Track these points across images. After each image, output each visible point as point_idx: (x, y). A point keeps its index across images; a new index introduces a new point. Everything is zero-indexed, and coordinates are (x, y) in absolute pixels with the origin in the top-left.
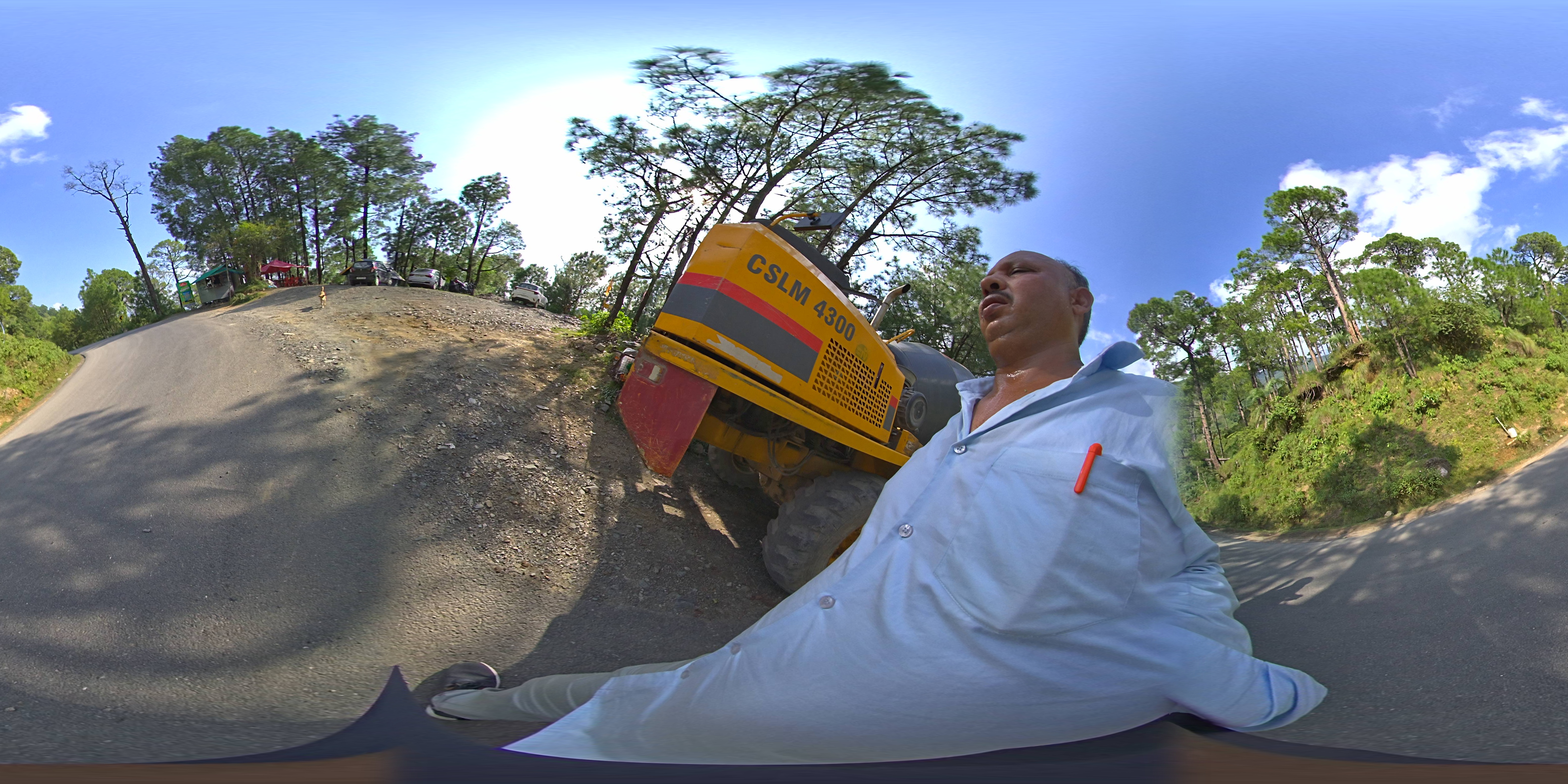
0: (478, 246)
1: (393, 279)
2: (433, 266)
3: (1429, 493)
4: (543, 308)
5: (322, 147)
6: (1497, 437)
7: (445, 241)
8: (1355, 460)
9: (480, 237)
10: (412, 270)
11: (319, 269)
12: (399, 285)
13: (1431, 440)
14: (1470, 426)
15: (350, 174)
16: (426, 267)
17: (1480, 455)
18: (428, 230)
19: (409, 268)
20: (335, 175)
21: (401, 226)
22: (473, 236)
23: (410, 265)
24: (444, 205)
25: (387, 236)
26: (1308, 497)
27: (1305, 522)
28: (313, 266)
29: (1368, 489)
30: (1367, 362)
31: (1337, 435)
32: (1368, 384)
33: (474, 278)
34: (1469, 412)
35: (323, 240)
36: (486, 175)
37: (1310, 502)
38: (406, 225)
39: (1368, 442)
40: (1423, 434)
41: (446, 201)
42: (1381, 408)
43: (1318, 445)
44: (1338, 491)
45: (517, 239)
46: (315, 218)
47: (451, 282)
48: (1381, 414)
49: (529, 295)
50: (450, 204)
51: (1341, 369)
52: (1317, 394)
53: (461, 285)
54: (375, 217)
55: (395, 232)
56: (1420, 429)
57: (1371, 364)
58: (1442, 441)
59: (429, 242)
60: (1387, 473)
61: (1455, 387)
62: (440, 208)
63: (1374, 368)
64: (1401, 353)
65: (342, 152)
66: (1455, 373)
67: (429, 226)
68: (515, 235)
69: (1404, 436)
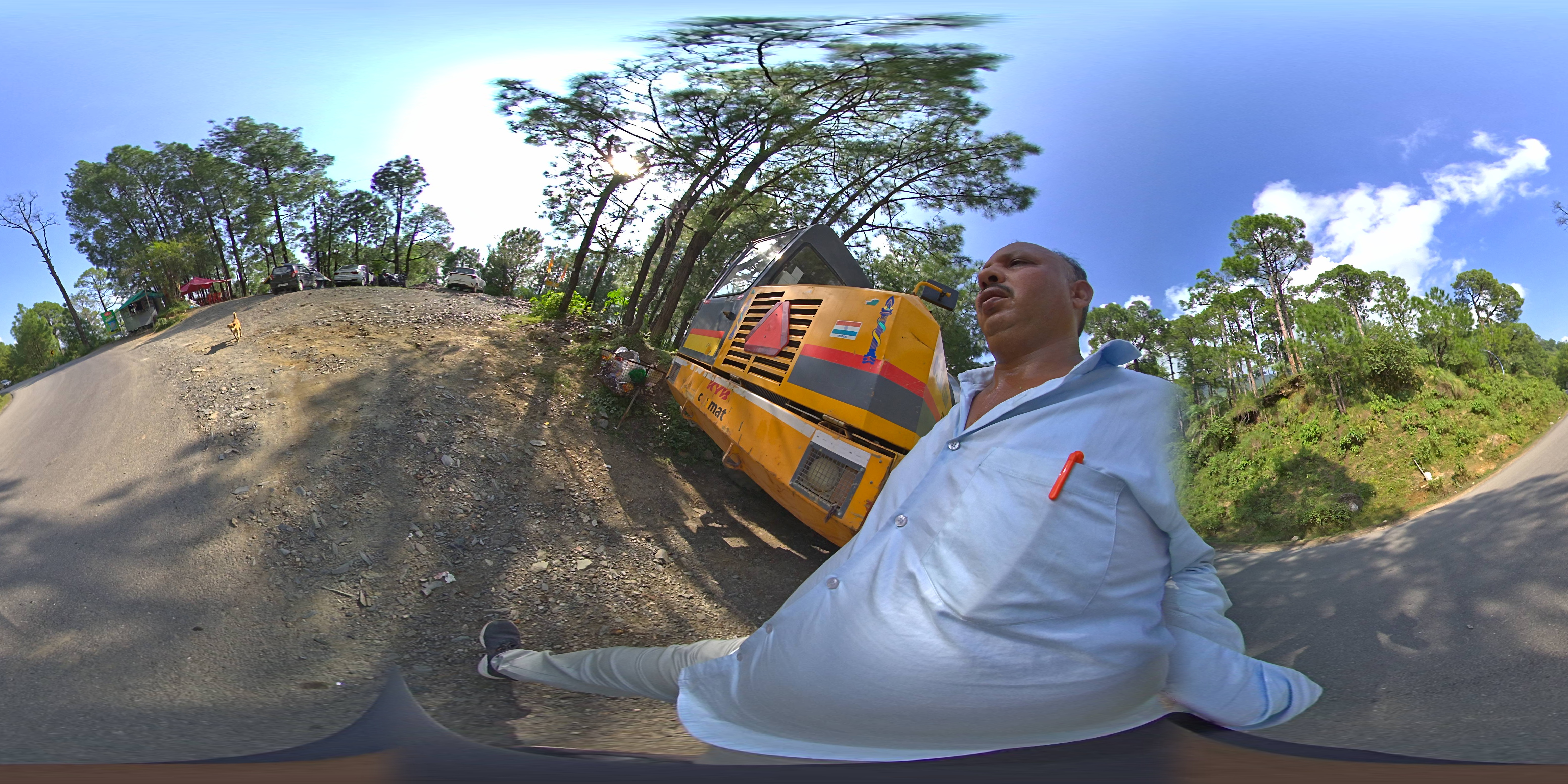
0: (401, 234)
1: (317, 281)
2: (358, 262)
3: (1336, 525)
4: (481, 292)
5: (215, 156)
6: (1413, 479)
7: (365, 233)
8: (1276, 486)
9: (402, 225)
10: (336, 269)
11: (242, 282)
12: (325, 286)
13: (1350, 474)
14: (1389, 466)
15: (251, 178)
16: (350, 263)
17: (1393, 495)
18: (345, 225)
19: (332, 267)
20: (237, 182)
21: (316, 224)
22: (395, 225)
23: (333, 263)
24: (356, 196)
25: (304, 236)
26: (1228, 512)
27: (1220, 535)
28: (235, 278)
29: (1282, 513)
30: (1302, 393)
31: (1265, 459)
32: (1300, 415)
33: (403, 269)
34: (1391, 452)
35: (241, 250)
36: (395, 159)
37: (1229, 517)
38: (321, 223)
39: (1292, 471)
40: (1344, 469)
41: (357, 192)
42: (1309, 439)
43: (1246, 466)
44: (1254, 512)
45: (443, 222)
46: (229, 228)
47: (380, 276)
48: (1308, 445)
49: (466, 280)
50: (362, 195)
51: (1278, 397)
52: (1251, 418)
53: (391, 278)
54: (287, 219)
55: (311, 231)
56: (1342, 464)
57: (1306, 396)
58: (1360, 478)
59: (348, 236)
60: (1304, 500)
61: (1381, 426)
62: (353, 200)
63: (1308, 400)
64: (1334, 389)
65: (236, 156)
66: (1383, 412)
67: (345, 220)
68: (440, 218)
69: (1326, 469)
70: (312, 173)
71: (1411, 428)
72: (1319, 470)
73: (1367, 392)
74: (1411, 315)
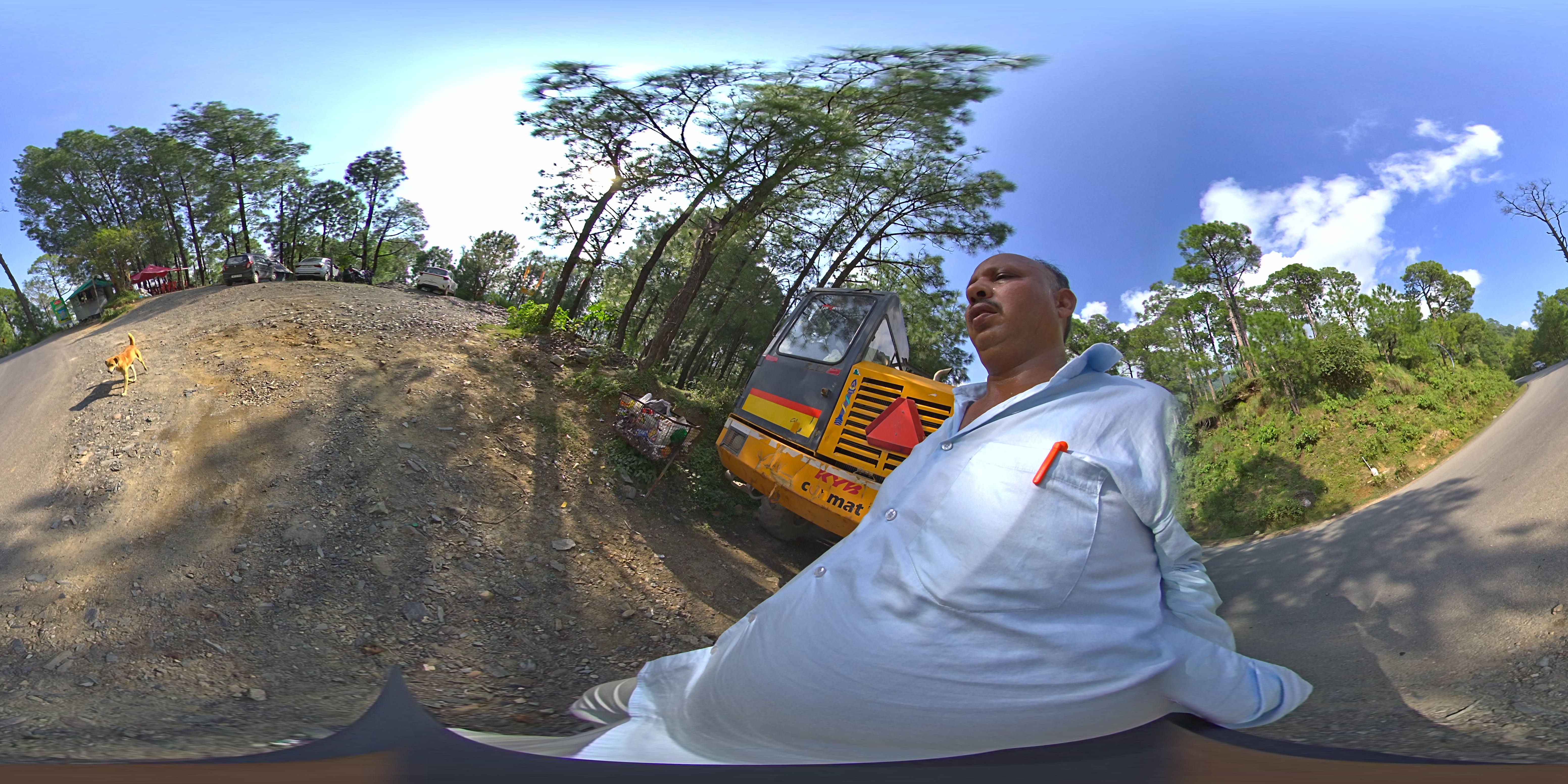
0: (372, 229)
1: (277, 273)
2: (323, 255)
3: (1292, 519)
4: (453, 295)
5: (176, 140)
6: (1361, 475)
7: (334, 225)
8: (1238, 486)
9: (374, 219)
10: (299, 261)
11: (200, 270)
12: (286, 279)
13: (1305, 473)
14: (1340, 463)
15: (216, 164)
16: (315, 256)
17: (1343, 490)
18: (313, 215)
19: (296, 259)
20: (201, 168)
21: (282, 214)
22: (366, 219)
23: (298, 255)
24: (328, 186)
25: (268, 225)
26: (1196, 513)
28: (194, 267)
29: (1245, 511)
30: (1258, 397)
31: (1227, 462)
32: (1258, 417)
33: (371, 265)
34: (1342, 450)
35: (202, 238)
36: (374, 150)
37: (1197, 518)
38: (287, 212)
39: (1252, 471)
40: (1299, 467)
41: (329, 182)
43: (1210, 469)
44: (1220, 511)
45: (417, 219)
46: (190, 216)
47: (346, 271)
48: (1266, 446)
49: (437, 282)
50: (334, 185)
51: (1236, 401)
52: (1212, 424)
53: (357, 273)
54: (252, 208)
55: (277, 220)
56: (1298, 462)
57: (1262, 399)
58: (1314, 475)
59: (316, 228)
60: (1263, 499)
61: (1333, 425)
62: (324, 190)
63: (1264, 403)
64: (1287, 392)
65: (200, 143)
66: (1334, 411)
67: (313, 210)
68: (415, 215)
69: (1283, 468)
70: (284, 161)
71: (1360, 425)
72: (1277, 469)
73: (1320, 392)
74: (1360, 312)
